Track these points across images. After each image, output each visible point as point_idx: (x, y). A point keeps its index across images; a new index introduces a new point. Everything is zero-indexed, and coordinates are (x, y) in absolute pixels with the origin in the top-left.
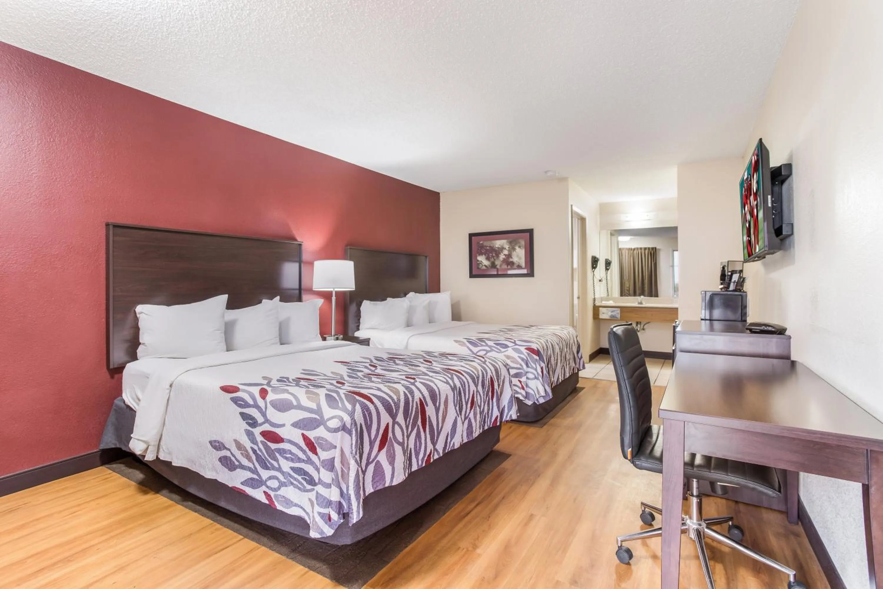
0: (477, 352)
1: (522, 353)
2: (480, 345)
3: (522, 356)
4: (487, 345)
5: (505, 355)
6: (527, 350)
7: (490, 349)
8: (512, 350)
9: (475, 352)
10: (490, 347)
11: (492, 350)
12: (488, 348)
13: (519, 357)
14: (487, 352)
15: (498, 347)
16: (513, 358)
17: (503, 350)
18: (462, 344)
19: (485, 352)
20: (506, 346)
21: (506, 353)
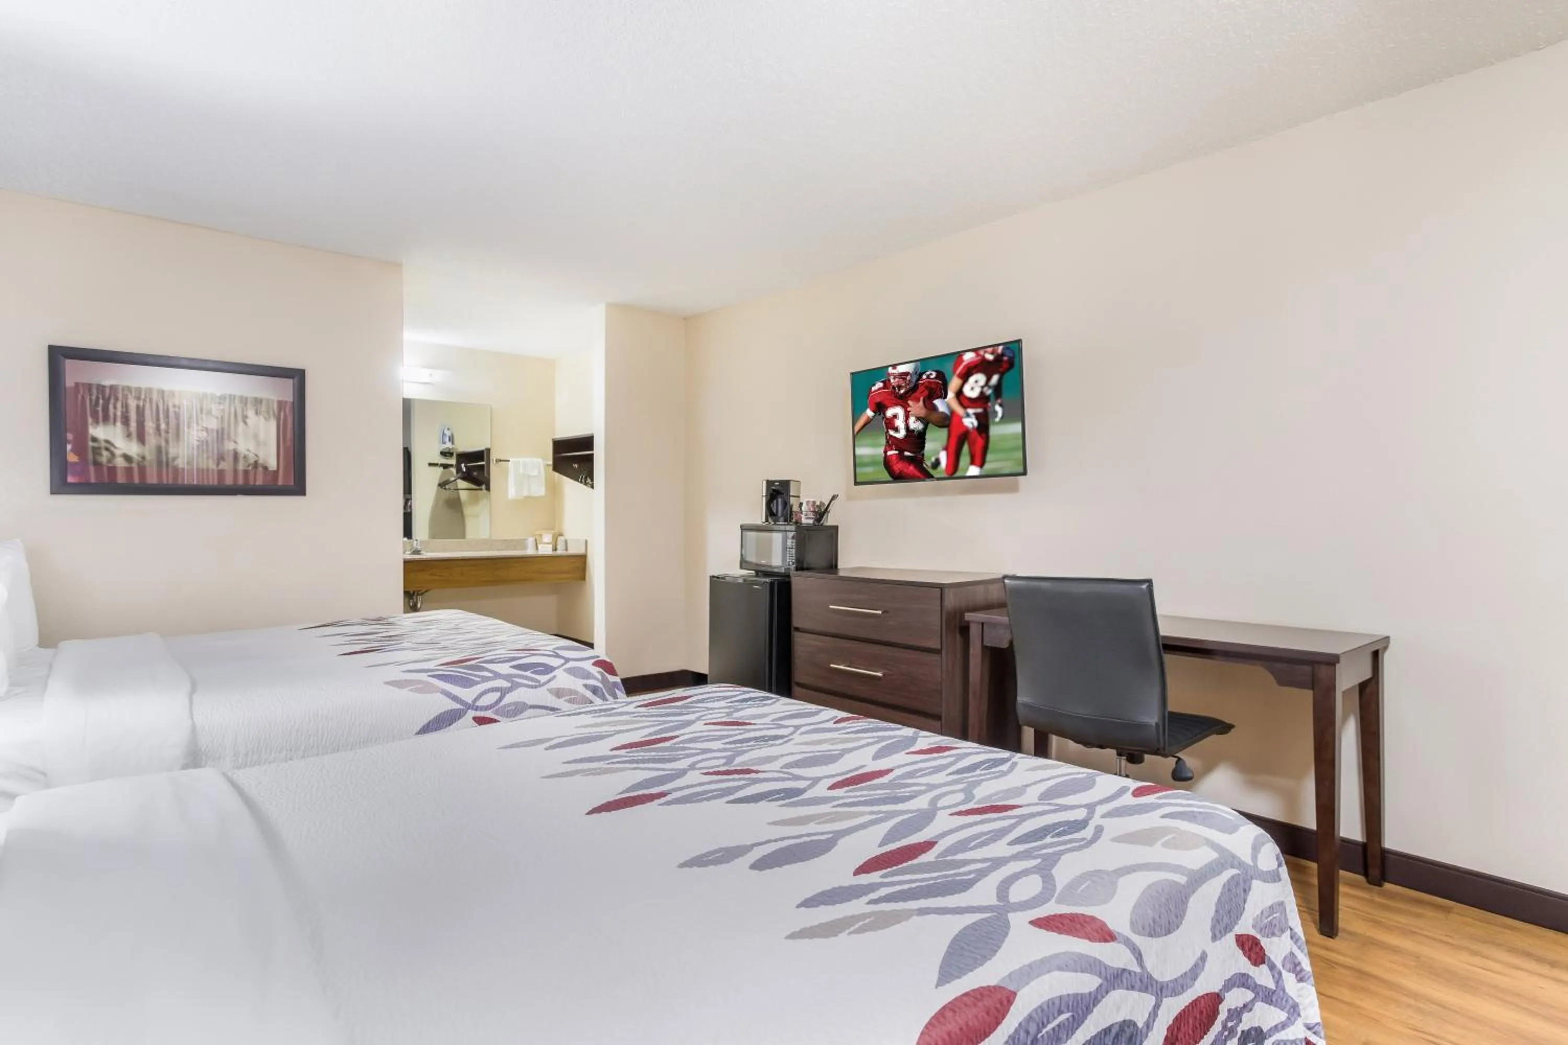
0: (475, 700)
1: (588, 675)
2: (478, 679)
3: (591, 682)
4: (497, 675)
5: (550, 691)
6: (599, 667)
7: (509, 685)
8: (565, 674)
9: (470, 702)
10: (507, 677)
11: (515, 686)
12: (505, 684)
13: (586, 686)
14: (504, 692)
15: (528, 674)
16: (571, 692)
17: (543, 678)
18: (425, 688)
19: (499, 694)
20: (548, 669)
21: (553, 685)
